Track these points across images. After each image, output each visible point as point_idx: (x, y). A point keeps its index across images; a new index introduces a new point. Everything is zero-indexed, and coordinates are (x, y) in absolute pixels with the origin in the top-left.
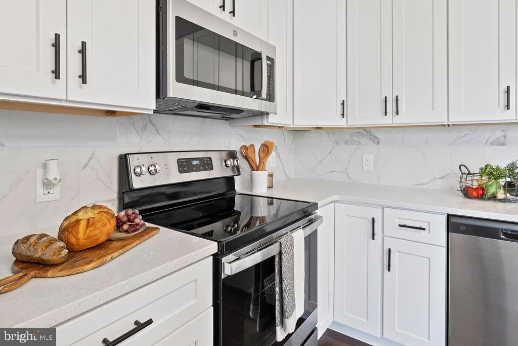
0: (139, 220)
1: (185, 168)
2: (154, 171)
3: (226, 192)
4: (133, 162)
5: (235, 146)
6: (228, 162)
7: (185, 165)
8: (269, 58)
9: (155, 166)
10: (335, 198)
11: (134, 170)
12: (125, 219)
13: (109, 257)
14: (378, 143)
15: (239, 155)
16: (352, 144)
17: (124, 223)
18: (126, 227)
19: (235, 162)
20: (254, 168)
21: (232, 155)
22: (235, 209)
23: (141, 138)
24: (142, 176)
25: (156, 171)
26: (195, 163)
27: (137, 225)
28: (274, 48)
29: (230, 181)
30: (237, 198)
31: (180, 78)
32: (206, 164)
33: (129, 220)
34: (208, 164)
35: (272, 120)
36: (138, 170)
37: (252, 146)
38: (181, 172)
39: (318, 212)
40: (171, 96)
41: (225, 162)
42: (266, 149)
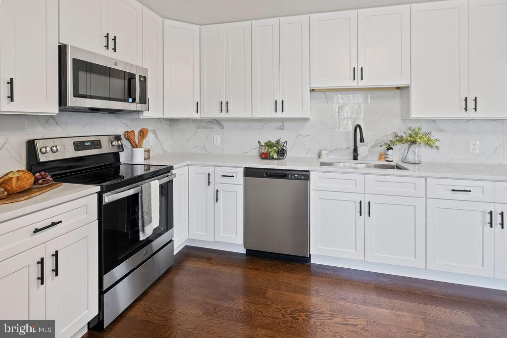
0: (49, 178)
1: (80, 148)
2: (55, 150)
3: (114, 163)
4: (39, 145)
5: (120, 131)
6: (114, 143)
7: (79, 146)
8: (140, 76)
9: (56, 146)
10: (188, 163)
11: (41, 149)
12: (40, 177)
13: (34, 195)
14: (223, 128)
15: (123, 138)
16: (208, 128)
17: (39, 179)
18: (40, 182)
19: (120, 142)
20: (134, 146)
21: (118, 138)
22: (120, 175)
23: (45, 128)
24: (47, 154)
25: (57, 150)
26: (87, 144)
27: (48, 180)
28: (146, 70)
29: (116, 155)
30: (122, 167)
31: (76, 95)
32: (96, 144)
33: (42, 178)
34: (98, 145)
35: (146, 114)
36: (44, 150)
37: (133, 131)
38: (76, 150)
39: (174, 171)
40: (70, 105)
41: (111, 142)
42: (143, 133)
